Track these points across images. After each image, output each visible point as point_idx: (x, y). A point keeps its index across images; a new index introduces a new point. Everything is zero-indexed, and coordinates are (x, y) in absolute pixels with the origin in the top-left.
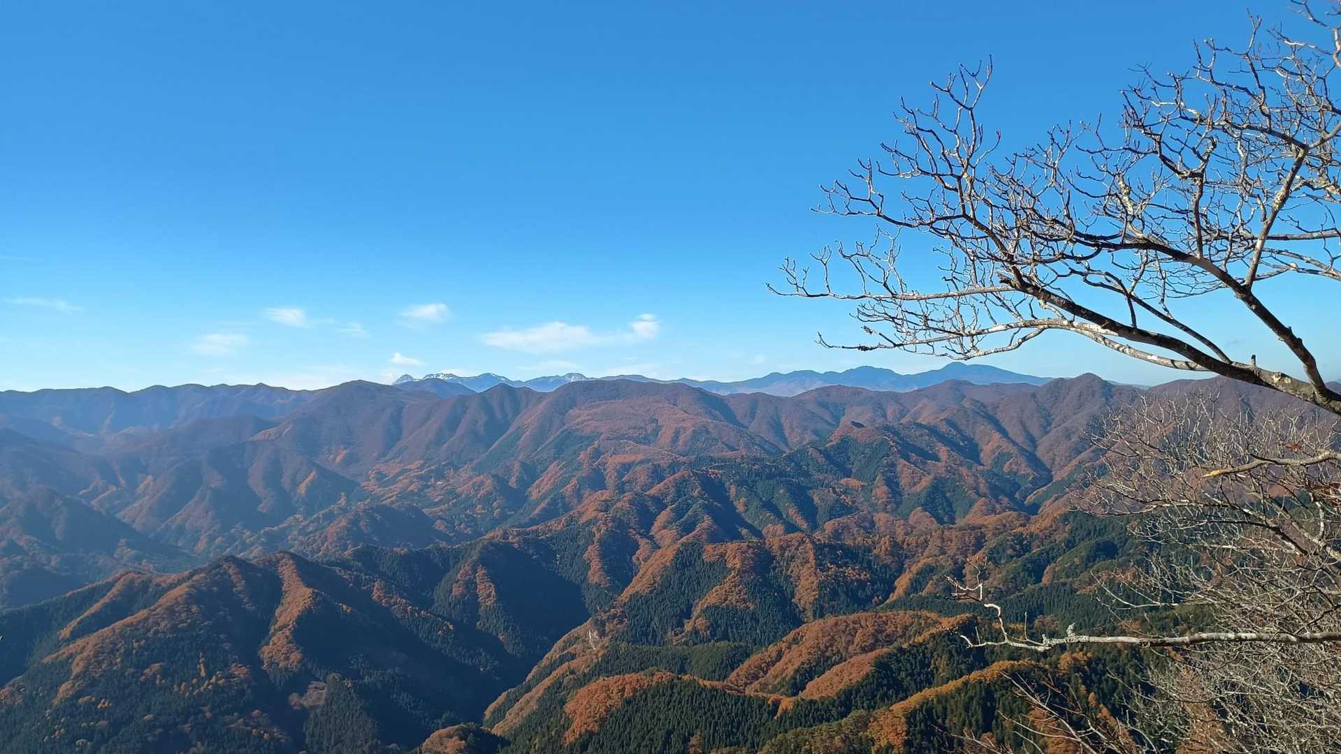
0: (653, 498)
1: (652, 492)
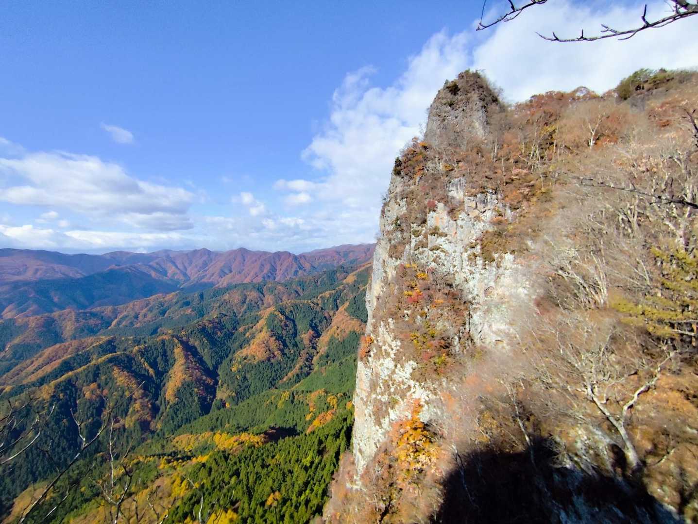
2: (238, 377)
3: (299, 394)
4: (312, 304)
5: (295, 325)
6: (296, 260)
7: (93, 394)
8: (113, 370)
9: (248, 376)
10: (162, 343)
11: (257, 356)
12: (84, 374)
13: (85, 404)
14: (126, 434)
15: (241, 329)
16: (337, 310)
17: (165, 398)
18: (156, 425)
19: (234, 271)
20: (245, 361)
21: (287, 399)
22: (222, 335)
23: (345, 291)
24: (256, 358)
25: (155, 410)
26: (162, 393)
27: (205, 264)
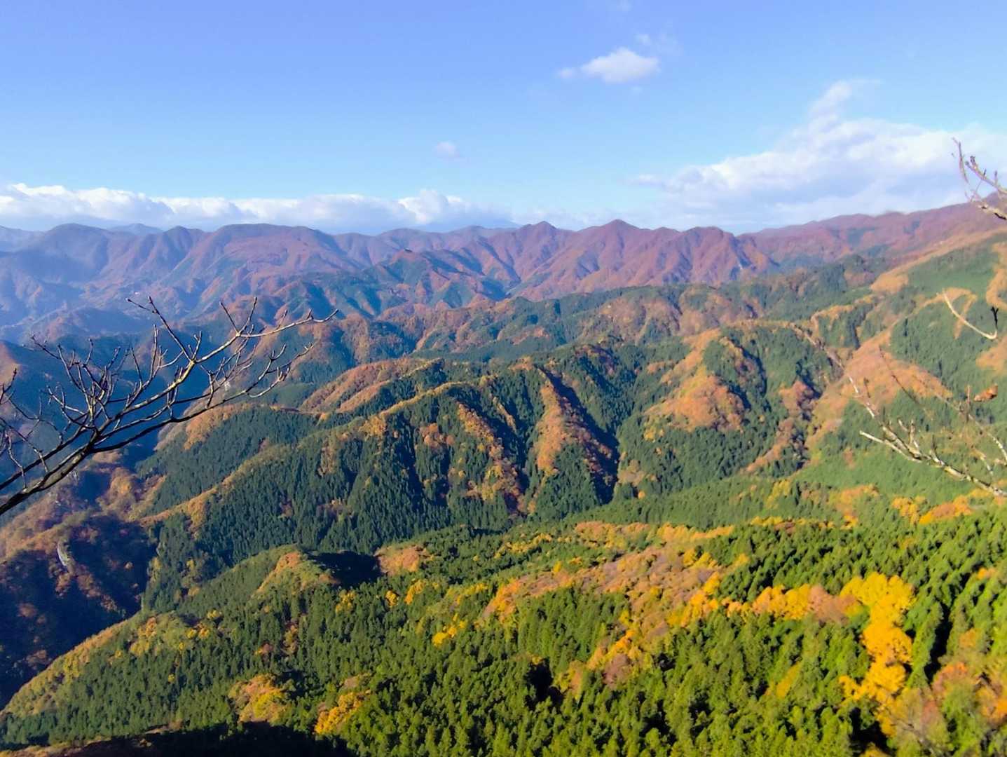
0: (276, 298)
1: (276, 294)
2: (658, 450)
3: (811, 488)
4: (799, 331)
5: (762, 370)
6: (736, 245)
7: (434, 440)
8: (458, 408)
9: (677, 451)
10: (521, 375)
11: (693, 417)
12: (420, 406)
13: (426, 452)
14: (485, 509)
15: (651, 368)
16: (858, 346)
17: (536, 466)
18: (527, 506)
19: (602, 268)
20: (669, 424)
21: (785, 493)
22: (617, 375)
23: (878, 308)
24: (691, 421)
25: (523, 482)
26: (530, 456)
27: (546, 253)
